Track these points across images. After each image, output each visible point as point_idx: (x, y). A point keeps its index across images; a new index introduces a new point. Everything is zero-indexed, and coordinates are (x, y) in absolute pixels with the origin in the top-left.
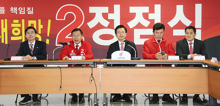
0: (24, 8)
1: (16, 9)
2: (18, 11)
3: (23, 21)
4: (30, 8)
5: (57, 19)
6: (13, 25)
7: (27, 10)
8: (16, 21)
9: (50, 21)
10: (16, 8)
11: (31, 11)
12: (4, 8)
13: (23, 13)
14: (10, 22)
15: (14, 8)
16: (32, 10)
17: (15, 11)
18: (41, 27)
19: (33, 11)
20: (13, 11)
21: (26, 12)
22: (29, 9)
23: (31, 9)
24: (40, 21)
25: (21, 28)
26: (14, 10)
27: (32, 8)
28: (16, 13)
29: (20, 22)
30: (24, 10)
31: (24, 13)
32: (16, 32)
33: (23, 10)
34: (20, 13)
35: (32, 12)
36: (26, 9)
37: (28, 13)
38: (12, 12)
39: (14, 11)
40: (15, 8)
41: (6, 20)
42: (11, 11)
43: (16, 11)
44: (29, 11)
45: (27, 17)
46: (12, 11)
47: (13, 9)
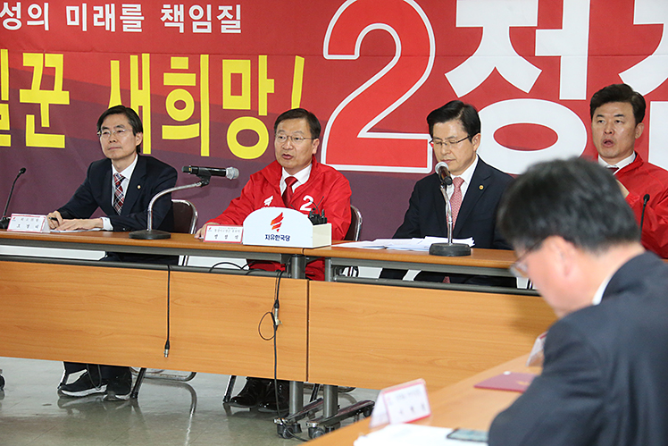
0: (209, 7)
1: (179, 12)
2: (188, 22)
3: (204, 60)
4: (231, 8)
5: (327, 56)
6: (169, 79)
7: (220, 17)
8: (180, 62)
9: (300, 62)
10: (182, 6)
11: (234, 19)
12: (139, 7)
13: (206, 27)
14: (160, 68)
15: (172, 8)
16: (238, 17)
17: (176, 20)
18: (267, 86)
19: (241, 20)
20: (171, 18)
21: (216, 24)
22: (225, 9)
23: (233, 12)
24: (263, 60)
25: (195, 91)
26: (172, 15)
27: (238, 7)
28: (182, 31)
29: (194, 68)
30: (209, 19)
31: (209, 30)
32: (180, 105)
33: (204, 19)
34: (195, 30)
35: (238, 24)
36: (216, 12)
37: (224, 30)
38: (167, 24)
39: (173, 21)
40: (176, 7)
41: (146, 57)
42: (163, 19)
43: (182, 20)
44: (226, 18)
45: (220, 47)
46: (167, 21)
47: (171, 11)
